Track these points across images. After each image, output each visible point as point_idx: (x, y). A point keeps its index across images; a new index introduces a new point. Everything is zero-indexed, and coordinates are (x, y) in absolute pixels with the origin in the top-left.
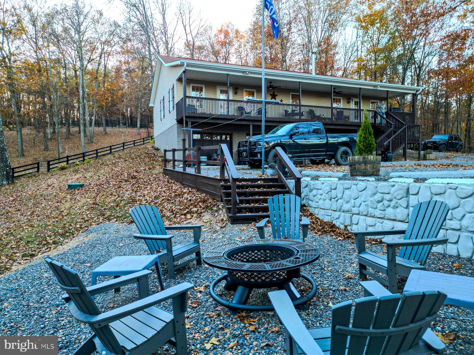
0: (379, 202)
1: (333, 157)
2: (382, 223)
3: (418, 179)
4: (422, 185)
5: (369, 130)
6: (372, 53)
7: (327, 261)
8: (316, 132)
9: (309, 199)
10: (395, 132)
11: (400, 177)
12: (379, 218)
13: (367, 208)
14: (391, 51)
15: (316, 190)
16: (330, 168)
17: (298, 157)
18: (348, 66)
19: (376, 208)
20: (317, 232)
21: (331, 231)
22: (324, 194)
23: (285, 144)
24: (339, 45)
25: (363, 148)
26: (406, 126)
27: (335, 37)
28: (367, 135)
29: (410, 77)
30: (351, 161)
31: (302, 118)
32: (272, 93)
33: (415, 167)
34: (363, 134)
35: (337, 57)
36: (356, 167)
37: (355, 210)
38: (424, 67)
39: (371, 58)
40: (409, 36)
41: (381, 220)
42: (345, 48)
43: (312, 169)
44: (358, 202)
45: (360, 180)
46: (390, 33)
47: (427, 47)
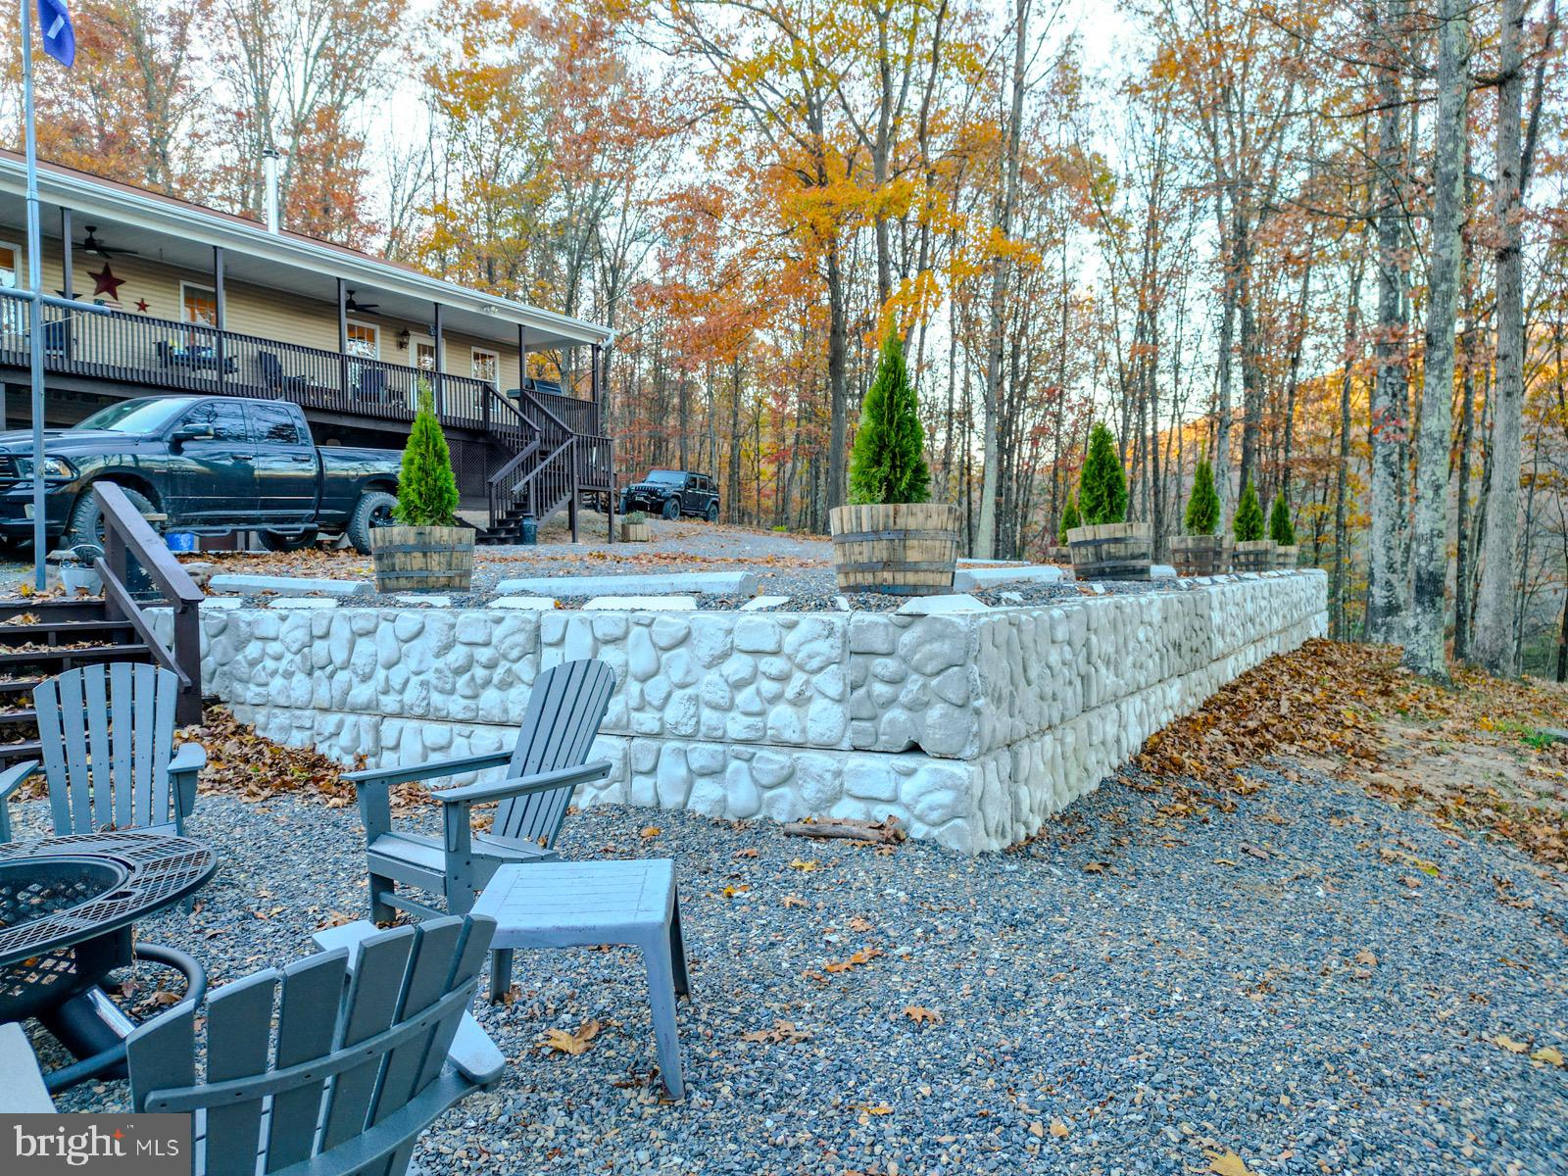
0: (459, 671)
1: (343, 525)
2: (469, 737)
3: (567, 597)
4: (574, 616)
5: (435, 445)
6: (479, 199)
7: (272, 886)
8: (282, 434)
9: (233, 677)
10: (544, 454)
11: (525, 593)
12: (461, 721)
13: (424, 693)
14: (534, 204)
15: (259, 644)
16: (330, 564)
17: (208, 521)
18: (406, 221)
19: (452, 692)
20: (255, 789)
21: (307, 781)
22: (289, 656)
23: (149, 471)
24: (372, 149)
25: (417, 502)
26: (575, 439)
27: (355, 119)
28: (431, 459)
29: (592, 295)
30: (380, 544)
31: (229, 378)
32: (99, 271)
33: (588, 561)
34: (417, 457)
35: (365, 186)
36: (397, 561)
37: (390, 703)
38: (627, 271)
39: (475, 214)
40: (579, 169)
41: (466, 729)
42: (392, 162)
43: (261, 569)
44: (397, 676)
45: (408, 605)
46: (533, 149)
47: (631, 215)
